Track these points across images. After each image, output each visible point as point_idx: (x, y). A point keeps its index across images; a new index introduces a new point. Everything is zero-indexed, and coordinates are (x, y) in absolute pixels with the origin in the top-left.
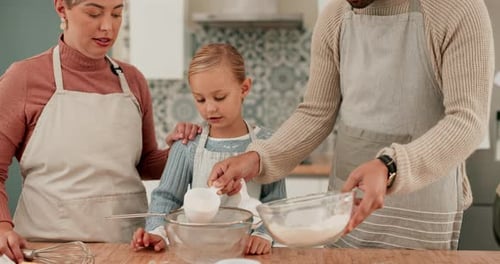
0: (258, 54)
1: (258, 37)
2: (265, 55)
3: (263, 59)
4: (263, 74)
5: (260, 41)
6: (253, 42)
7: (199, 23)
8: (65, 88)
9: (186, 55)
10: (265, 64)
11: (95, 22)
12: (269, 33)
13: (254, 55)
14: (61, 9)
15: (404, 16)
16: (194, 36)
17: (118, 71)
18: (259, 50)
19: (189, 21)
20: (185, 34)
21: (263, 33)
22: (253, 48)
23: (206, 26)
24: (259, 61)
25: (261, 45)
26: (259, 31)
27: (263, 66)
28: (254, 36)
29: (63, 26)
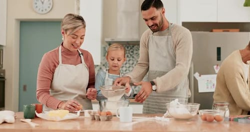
0: (131, 55)
1: (131, 49)
2: (134, 56)
3: (133, 57)
4: (133, 64)
5: (132, 50)
6: (129, 51)
7: (107, 42)
8: (62, 63)
9: (101, 56)
10: (134, 59)
11: (74, 40)
12: (135, 47)
13: (129, 56)
14: (63, 33)
15: (166, 37)
16: (105, 48)
17: (81, 55)
18: (131, 54)
19: (103, 42)
20: (102, 47)
21: (133, 47)
22: (129, 53)
23: (110, 44)
24: (131, 58)
25: (132, 52)
26: (131, 46)
27: (132, 60)
28: (129, 48)
29: (63, 39)
